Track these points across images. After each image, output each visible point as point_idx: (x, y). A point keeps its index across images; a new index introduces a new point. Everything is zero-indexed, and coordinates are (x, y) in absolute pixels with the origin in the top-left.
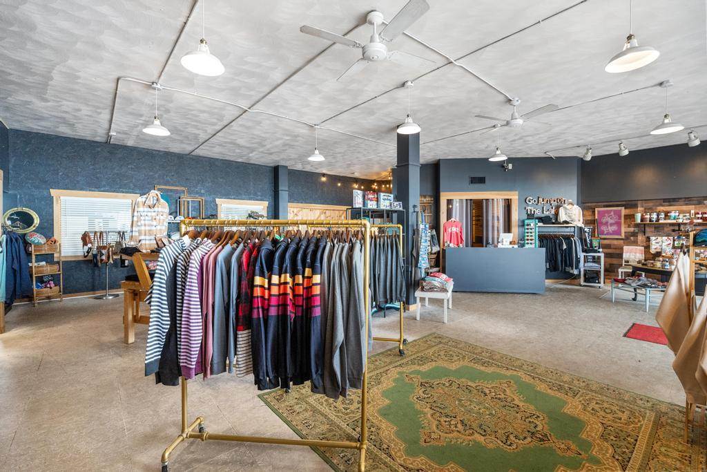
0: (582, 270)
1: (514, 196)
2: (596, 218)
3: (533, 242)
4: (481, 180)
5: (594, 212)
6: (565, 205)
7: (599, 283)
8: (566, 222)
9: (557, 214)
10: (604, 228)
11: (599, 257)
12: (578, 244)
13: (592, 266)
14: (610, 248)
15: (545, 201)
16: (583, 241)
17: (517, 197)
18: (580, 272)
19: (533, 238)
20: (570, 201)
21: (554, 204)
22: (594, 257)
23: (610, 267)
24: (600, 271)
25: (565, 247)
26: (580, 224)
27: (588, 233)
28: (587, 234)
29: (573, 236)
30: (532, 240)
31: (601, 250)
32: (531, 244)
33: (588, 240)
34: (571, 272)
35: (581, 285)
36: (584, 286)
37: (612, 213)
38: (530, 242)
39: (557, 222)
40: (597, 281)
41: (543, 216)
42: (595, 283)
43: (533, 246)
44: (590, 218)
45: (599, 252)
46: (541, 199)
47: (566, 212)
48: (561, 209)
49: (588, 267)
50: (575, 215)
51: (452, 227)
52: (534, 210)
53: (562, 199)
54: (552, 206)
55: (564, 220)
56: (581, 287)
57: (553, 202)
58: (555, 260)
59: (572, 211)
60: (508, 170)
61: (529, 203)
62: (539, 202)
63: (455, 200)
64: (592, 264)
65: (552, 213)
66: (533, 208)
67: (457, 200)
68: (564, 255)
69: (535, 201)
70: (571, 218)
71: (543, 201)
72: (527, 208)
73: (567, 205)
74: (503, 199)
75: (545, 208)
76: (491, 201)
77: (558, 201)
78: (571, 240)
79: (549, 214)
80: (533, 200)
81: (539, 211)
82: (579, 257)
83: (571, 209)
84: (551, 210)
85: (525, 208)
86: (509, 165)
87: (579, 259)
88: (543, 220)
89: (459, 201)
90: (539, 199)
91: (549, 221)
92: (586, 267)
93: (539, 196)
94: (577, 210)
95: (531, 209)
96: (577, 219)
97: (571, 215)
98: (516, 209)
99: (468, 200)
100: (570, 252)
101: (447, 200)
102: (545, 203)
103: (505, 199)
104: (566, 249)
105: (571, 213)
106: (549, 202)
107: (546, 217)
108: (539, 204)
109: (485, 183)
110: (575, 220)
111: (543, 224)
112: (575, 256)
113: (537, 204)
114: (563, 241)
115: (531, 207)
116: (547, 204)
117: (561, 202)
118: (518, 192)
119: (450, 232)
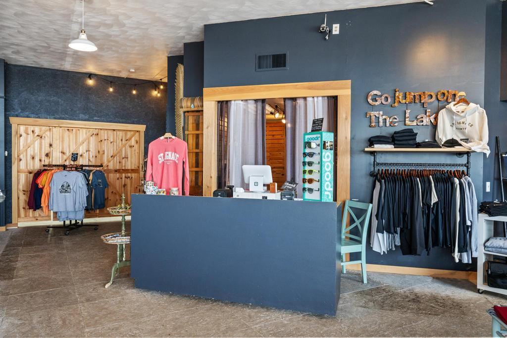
0: (480, 255)
1: (343, 90)
4: (279, 61)
6: (451, 105)
8: (452, 143)
9: (434, 126)
12: (468, 193)
13: (502, 246)
15: (410, 97)
16: (502, 186)
17: (348, 92)
18: (475, 259)
20: (463, 93)
21: (431, 103)
25: (434, 199)
29: (462, 175)
35: (478, 291)
39: (434, 143)
41: (402, 128)
46: (400, 95)
47: (452, 119)
48: (443, 114)
49: (494, 249)
50: (471, 126)
51: (166, 151)
52: (384, 117)
53: (448, 92)
54: (426, 109)
55: (449, 138)
56: (479, 293)
57: (427, 98)
58: (409, 227)
59: (464, 117)
60: (327, 37)
61: (374, 103)
62: (397, 99)
63: (233, 102)
64: (504, 244)
65: (424, 123)
66: (381, 113)
67: (238, 102)
68: (432, 217)
69: (386, 99)
70: (463, 133)
71: (405, 97)
72: (370, 114)
73: (454, 105)
74: (324, 97)
75: (409, 113)
76: (300, 102)
77: (438, 96)
78: (453, 184)
79: (417, 125)
80: (383, 98)
81: (395, 120)
82: (469, 223)
83: (462, 112)
84: (422, 118)
85: (366, 113)
86: (334, 26)
87: (470, 230)
88: (396, 138)
89: (241, 102)
90: (397, 94)
91: (410, 140)
92: (490, 249)
93: (395, 88)
94: (477, 114)
95: (377, 116)
96: (476, 137)
97: (462, 126)
98: (346, 116)
99: (259, 101)
100: (447, 210)
101: (219, 102)
102: (410, 103)
103: (328, 97)
104: (436, 203)
105: (463, 123)
106: (417, 101)
107: (404, 132)
108: (396, 104)
109: (285, 66)
110: (473, 138)
111: (395, 148)
112: (460, 222)
113: (391, 104)
114: (433, 185)
115: (378, 112)
116: (413, 104)
117: (445, 98)
118: (350, 81)
119: (160, 162)
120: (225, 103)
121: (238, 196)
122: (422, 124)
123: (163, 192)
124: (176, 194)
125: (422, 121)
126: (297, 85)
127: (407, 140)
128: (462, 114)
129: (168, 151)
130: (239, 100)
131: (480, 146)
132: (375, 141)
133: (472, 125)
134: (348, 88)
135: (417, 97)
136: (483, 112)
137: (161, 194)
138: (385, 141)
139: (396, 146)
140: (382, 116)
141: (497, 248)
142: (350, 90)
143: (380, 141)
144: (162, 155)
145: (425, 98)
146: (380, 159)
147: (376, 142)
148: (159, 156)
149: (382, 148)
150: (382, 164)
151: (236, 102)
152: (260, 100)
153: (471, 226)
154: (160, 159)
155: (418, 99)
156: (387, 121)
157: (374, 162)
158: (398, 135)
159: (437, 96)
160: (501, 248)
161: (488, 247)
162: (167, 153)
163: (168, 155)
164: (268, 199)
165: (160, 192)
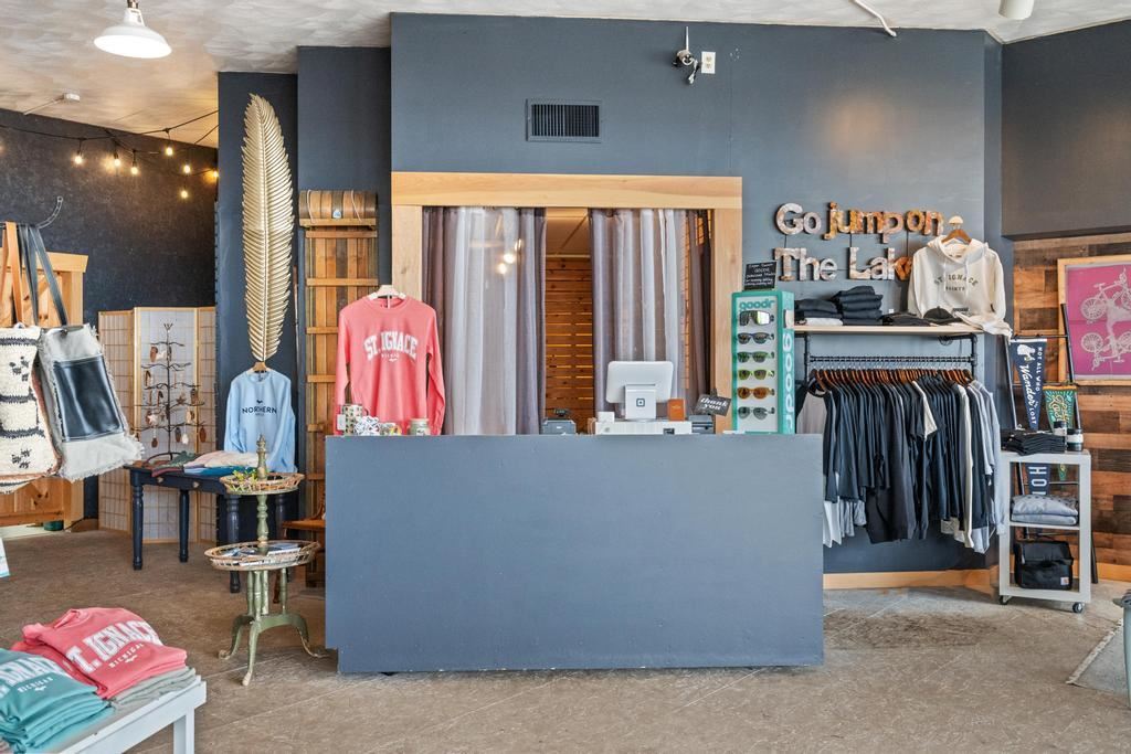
0: (1003, 531)
1: (724, 197)
2: (1062, 300)
3: (768, 402)
4: (582, 121)
5: (1052, 276)
6: (937, 242)
7: (1073, 585)
8: (939, 316)
9: (903, 282)
10: (1090, 344)
11: (1073, 471)
12: (984, 412)
13: (1043, 509)
14: (1116, 429)
15: (857, 221)
16: (1011, 400)
17: (737, 203)
18: (995, 540)
19: (768, 383)
20: (957, 220)
21: (895, 236)
22: (1053, 470)
23: (1117, 510)
24: (1076, 534)
25: (930, 426)
26: (996, 325)
27: (1033, 366)
28: (1025, 369)
29: (967, 378)
30: (760, 393)
31: (1078, 438)
32: (759, 412)
33: (1029, 391)
34: (960, 537)
35: (1000, 600)
36: (1015, 601)
37: (1122, 280)
38: (751, 402)
39: (903, 315)
40: (1064, 581)
41: (846, 286)
42: (1058, 587)
43: (768, 424)
44: (1038, 302)
45: (1071, 447)
46: (838, 215)
47: (939, 269)
48: (920, 258)
49: (1028, 517)
50: (973, 284)
51: (382, 330)
52: (809, 261)
53: (925, 214)
54: (885, 247)
55: (932, 306)
56: (1002, 603)
57: (888, 225)
58: (888, 486)
59: (963, 265)
60: (691, 79)
61: (790, 230)
62: (833, 226)
63: (463, 211)
64: (1045, 505)
65: (884, 276)
66: (804, 250)
67: (477, 211)
68: (926, 462)
69: (813, 220)
70: (959, 298)
71: (848, 222)
72: (782, 252)
73: (943, 241)
74: (680, 210)
75: (857, 253)
76: (627, 220)
77: (908, 222)
78: (958, 396)
79: (871, 279)
80: (807, 218)
81: (830, 268)
82: (989, 471)
83: (959, 256)
84: (880, 264)
85: (774, 251)
86: (705, 55)
87: (990, 483)
88: (845, 305)
89: (482, 212)
90: (833, 213)
91: (870, 309)
92: (1021, 518)
93: (828, 201)
94: (984, 260)
95: (796, 258)
96: (984, 306)
97: (958, 283)
98: (733, 256)
99: (529, 211)
100: (952, 448)
101: (425, 208)
102: (857, 233)
103: (688, 211)
104: (933, 436)
105: (960, 277)
106: (870, 229)
107: (857, 294)
108: (832, 235)
109: (597, 135)
110: (976, 308)
111: (844, 325)
112: (974, 468)
113: (822, 233)
114: (925, 398)
115: (797, 249)
116: (862, 235)
117: (920, 226)
118: (740, 178)
119: (370, 357)
120: (441, 211)
121: (607, 430)
122: (879, 276)
123: (396, 430)
124: (427, 431)
125: (880, 272)
126: (625, 181)
127: (864, 309)
128: (958, 261)
129: (390, 329)
130: (478, 207)
131: (994, 323)
132: (808, 311)
133: (976, 282)
134: (737, 195)
135: (871, 222)
136: (995, 258)
137: (392, 433)
138: (825, 312)
139: (846, 321)
140: (806, 257)
141: (1033, 514)
142: (740, 199)
143: (816, 310)
144: (373, 339)
145: (884, 224)
146: (817, 348)
147: (809, 314)
148: (368, 341)
149: (820, 326)
150: (821, 359)
151: (471, 211)
152: (530, 208)
153: (992, 477)
154: (369, 349)
155: (870, 226)
156: (816, 270)
157: (806, 355)
158: (847, 299)
159: (905, 222)
160: (1041, 513)
161: (1018, 514)
162: (387, 334)
163: (390, 339)
164: (676, 433)
165: (388, 431)
